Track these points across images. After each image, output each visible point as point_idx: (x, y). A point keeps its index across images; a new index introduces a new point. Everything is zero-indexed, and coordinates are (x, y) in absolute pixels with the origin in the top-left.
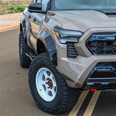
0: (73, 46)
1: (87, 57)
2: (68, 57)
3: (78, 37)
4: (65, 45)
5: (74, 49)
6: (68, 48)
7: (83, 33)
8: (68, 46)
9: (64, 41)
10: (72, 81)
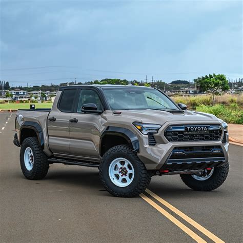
0: (153, 136)
2: (149, 145)
3: (158, 130)
4: (147, 136)
5: (154, 138)
6: (149, 138)
7: (161, 126)
8: (149, 136)
9: (146, 133)
10: (155, 163)
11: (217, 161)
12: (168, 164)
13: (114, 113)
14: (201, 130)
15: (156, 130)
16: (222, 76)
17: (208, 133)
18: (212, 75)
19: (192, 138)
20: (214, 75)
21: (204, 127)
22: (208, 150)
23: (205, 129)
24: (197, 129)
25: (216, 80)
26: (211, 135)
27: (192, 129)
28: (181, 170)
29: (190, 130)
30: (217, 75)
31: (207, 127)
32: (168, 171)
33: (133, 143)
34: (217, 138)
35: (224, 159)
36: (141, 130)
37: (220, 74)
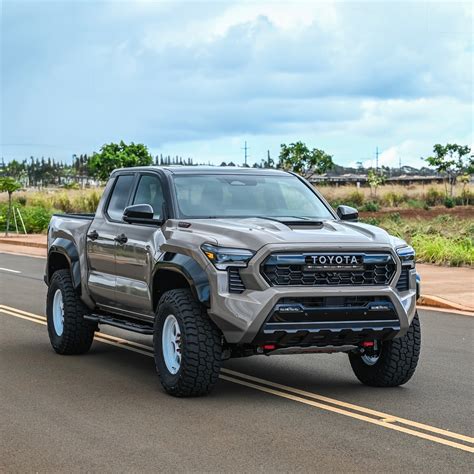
0: (238, 274)
1: (261, 290)
2: (230, 291)
3: (247, 261)
4: (226, 273)
5: (240, 278)
6: (230, 278)
7: (255, 253)
8: (230, 274)
9: (224, 266)
10: (240, 330)
11: (381, 329)
12: (266, 332)
13: (180, 226)
14: (344, 262)
15: (245, 261)
16: (140, 147)
17: (361, 268)
18: (119, 144)
19: (323, 278)
20: (122, 144)
21: (351, 257)
22: (360, 305)
23: (354, 260)
24: (334, 261)
25: (128, 155)
26: (366, 274)
27: (323, 260)
28: (302, 346)
29: (318, 262)
30: (128, 144)
31: (357, 257)
32: (273, 347)
33: (197, 287)
34: (383, 281)
35: (398, 324)
36: (214, 261)
37: (136, 144)
